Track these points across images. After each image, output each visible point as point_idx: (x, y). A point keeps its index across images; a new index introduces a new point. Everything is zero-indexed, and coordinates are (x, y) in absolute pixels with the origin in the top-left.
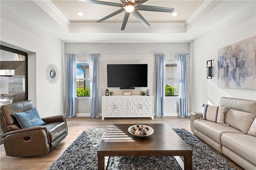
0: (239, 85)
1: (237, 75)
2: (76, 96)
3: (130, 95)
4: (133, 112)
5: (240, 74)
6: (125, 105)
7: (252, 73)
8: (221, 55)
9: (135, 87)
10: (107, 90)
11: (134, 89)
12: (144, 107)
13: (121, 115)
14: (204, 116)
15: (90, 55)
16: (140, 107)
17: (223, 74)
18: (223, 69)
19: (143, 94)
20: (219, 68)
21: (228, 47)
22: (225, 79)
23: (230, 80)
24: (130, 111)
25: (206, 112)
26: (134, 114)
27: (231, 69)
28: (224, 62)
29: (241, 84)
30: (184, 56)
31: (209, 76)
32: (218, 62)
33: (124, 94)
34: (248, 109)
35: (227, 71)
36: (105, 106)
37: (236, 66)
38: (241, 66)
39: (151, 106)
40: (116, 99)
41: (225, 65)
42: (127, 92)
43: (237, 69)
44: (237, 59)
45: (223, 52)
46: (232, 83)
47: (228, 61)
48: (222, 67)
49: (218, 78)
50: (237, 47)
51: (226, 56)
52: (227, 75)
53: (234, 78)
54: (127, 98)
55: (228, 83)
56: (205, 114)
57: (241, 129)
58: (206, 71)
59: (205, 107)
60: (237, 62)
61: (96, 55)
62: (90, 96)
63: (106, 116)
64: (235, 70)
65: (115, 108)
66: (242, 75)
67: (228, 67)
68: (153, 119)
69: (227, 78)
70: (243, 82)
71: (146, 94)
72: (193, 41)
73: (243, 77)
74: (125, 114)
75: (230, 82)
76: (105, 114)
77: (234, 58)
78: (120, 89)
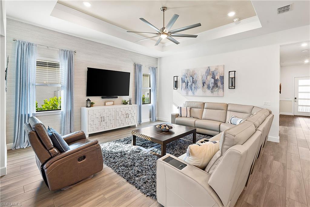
0: (194, 94)
1: (193, 88)
2: (35, 111)
3: (112, 105)
4: (121, 122)
5: (194, 87)
6: (113, 116)
7: (200, 87)
8: (184, 74)
9: (118, 96)
10: (88, 100)
11: (117, 98)
12: (130, 116)
13: (108, 128)
14: (180, 115)
15: (62, 50)
16: (127, 116)
17: (185, 87)
18: (185, 83)
19: (125, 103)
20: (182, 82)
21: (188, 70)
22: (186, 89)
23: (189, 91)
24: (117, 122)
25: (181, 111)
26: (121, 125)
27: (189, 84)
28: (186, 79)
29: (195, 93)
30: (155, 69)
31: (176, 87)
32: (182, 78)
33: (106, 104)
34: (200, 107)
35: (187, 85)
36: (91, 119)
37: (193, 82)
38: (195, 83)
39: (136, 114)
40: (104, 110)
41: (186, 81)
42: (109, 102)
43: (193, 84)
44: (193, 78)
45: (185, 72)
46: (190, 93)
47: (188, 78)
48: (184, 82)
49: (182, 89)
50: (193, 71)
51: (187, 75)
52: (188, 87)
53: (191, 90)
54: (115, 108)
55: (188, 92)
56: (181, 113)
57: (199, 118)
58: (172, 84)
59: (180, 108)
60: (193, 80)
61: (72, 52)
62: (61, 110)
63: (91, 131)
64: (192, 85)
65: (103, 120)
66: (196, 88)
67: (188, 82)
68: (137, 126)
69: (187, 89)
70: (196, 92)
71: (128, 103)
72: (160, 58)
73: (196, 89)
74: (113, 126)
75: (189, 92)
76: (91, 130)
77: (191, 77)
78: (102, 98)
